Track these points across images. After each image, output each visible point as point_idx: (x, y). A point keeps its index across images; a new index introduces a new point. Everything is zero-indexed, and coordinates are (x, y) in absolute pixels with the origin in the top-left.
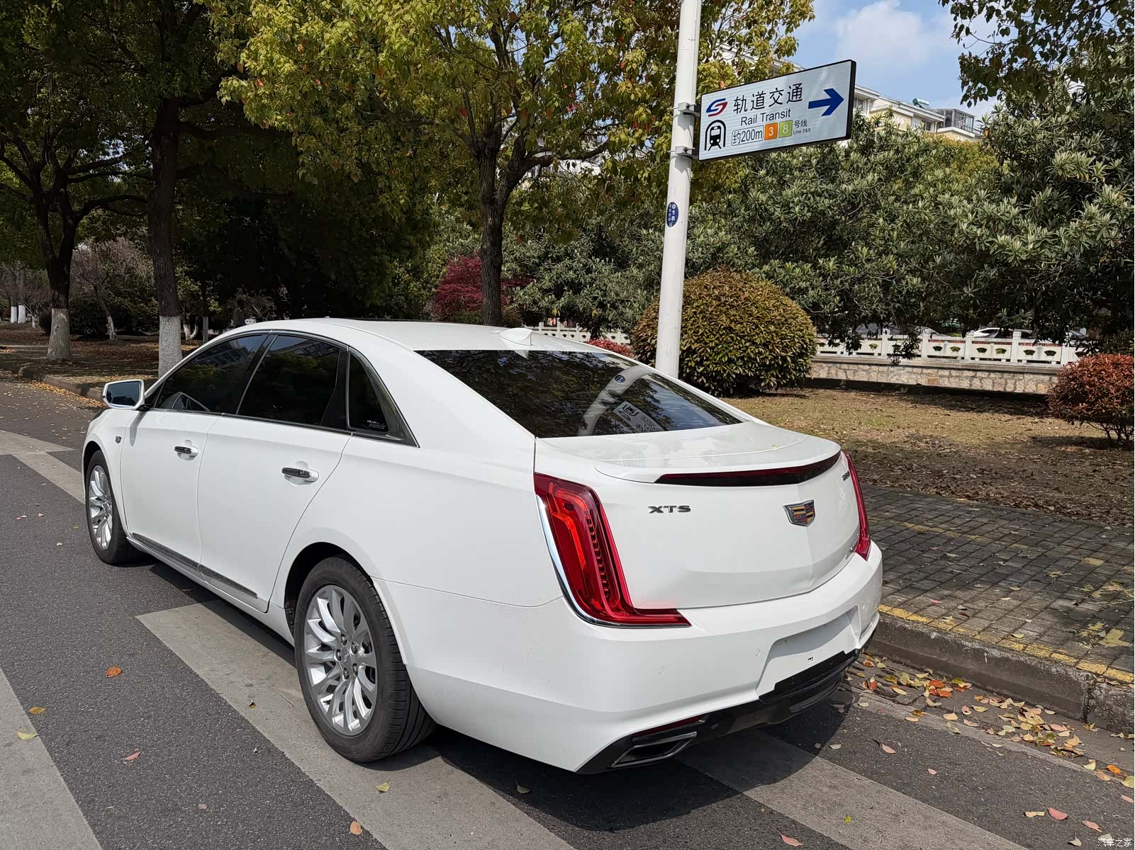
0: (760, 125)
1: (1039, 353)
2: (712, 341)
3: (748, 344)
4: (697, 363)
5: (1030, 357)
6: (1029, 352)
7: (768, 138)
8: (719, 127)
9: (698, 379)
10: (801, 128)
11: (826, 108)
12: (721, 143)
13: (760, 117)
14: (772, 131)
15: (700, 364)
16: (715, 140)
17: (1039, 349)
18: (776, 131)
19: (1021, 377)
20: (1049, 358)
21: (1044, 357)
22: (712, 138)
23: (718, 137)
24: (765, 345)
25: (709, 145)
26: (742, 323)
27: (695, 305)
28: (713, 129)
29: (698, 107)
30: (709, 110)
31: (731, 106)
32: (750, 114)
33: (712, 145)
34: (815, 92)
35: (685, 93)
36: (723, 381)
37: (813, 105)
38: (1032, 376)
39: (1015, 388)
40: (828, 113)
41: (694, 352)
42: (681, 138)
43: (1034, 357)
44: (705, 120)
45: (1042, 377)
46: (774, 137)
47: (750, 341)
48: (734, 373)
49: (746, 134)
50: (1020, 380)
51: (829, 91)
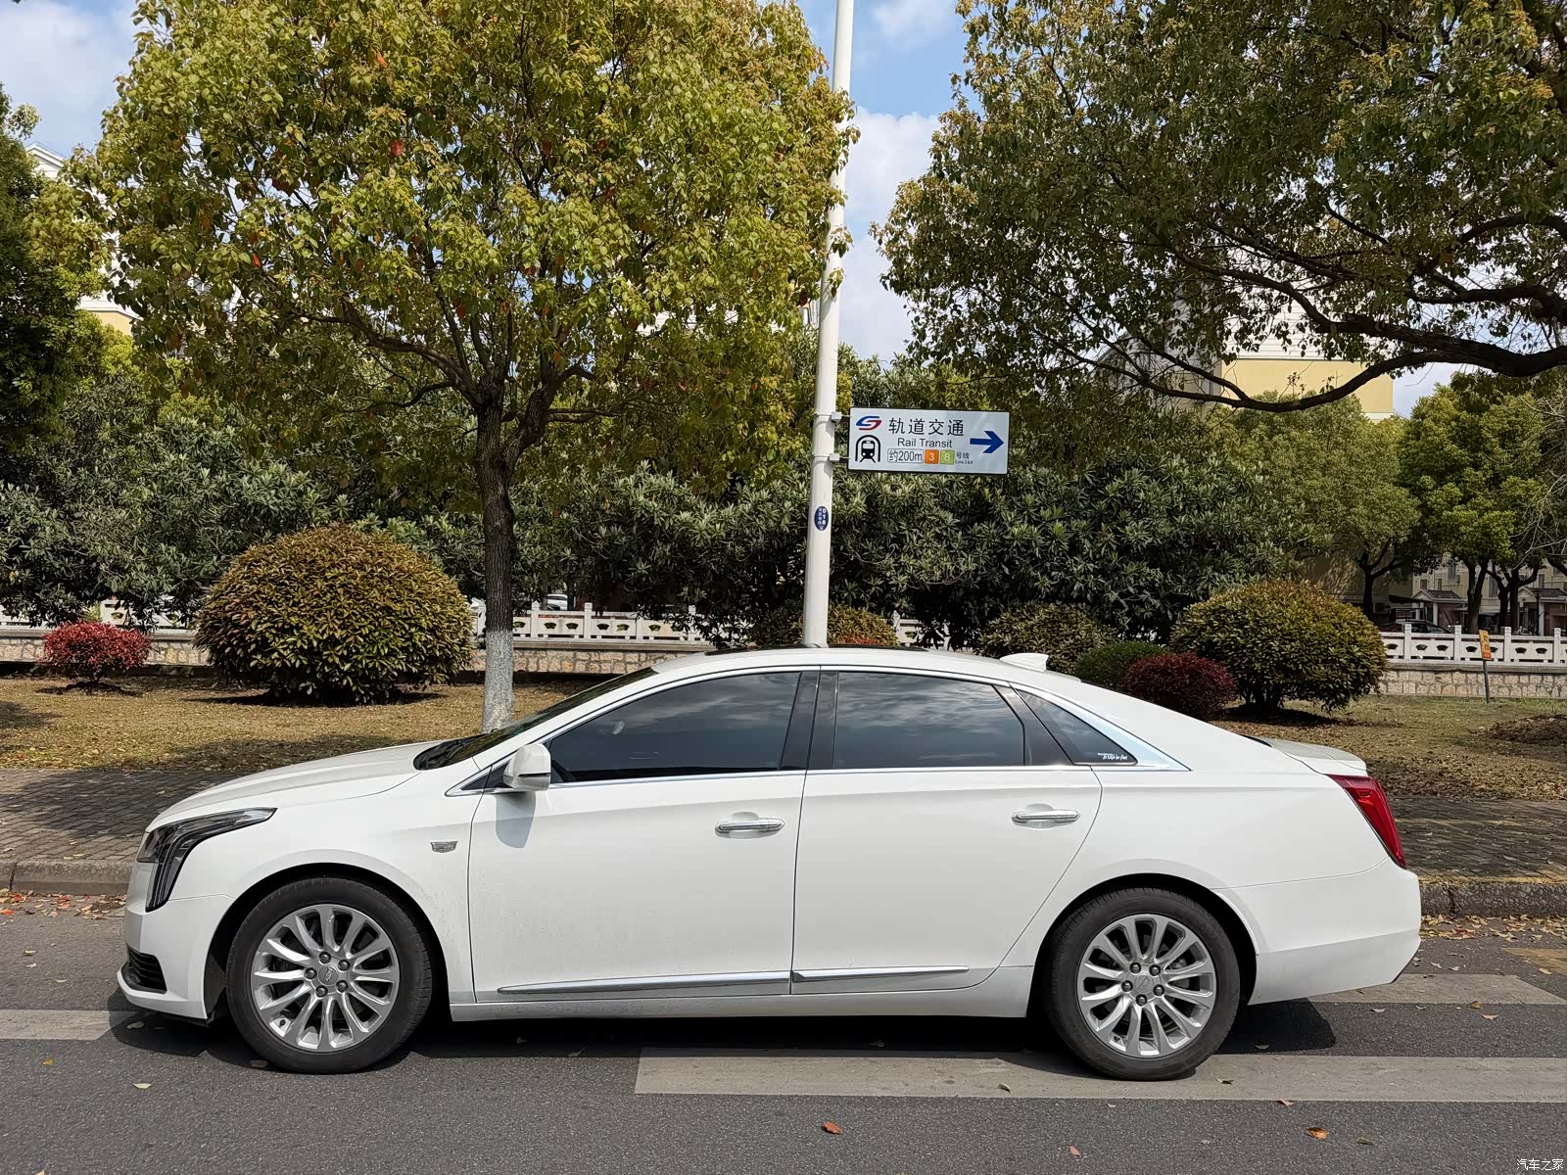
0: (920, 448)
1: (561, 626)
2: (364, 627)
3: (413, 630)
4: (342, 657)
5: (551, 631)
6: (551, 626)
7: (927, 462)
8: (872, 442)
9: (341, 680)
10: (962, 459)
11: (987, 447)
12: (876, 457)
13: (919, 442)
14: (933, 457)
15: (344, 659)
16: (868, 454)
17: (560, 621)
18: (937, 457)
19: (543, 654)
20: (571, 632)
21: (566, 631)
22: (863, 450)
23: (873, 451)
24: (432, 631)
25: (860, 457)
26: (402, 602)
27: (328, 575)
28: (864, 442)
29: (845, 421)
30: (859, 423)
31: (885, 425)
32: (908, 437)
33: (865, 457)
34: (975, 428)
35: (827, 405)
36: (378, 681)
37: (973, 441)
38: (555, 653)
39: (538, 667)
40: (989, 451)
41: (336, 642)
42: (825, 445)
43: (556, 631)
44: (855, 433)
45: (566, 653)
46: (936, 462)
47: (415, 625)
48: (395, 670)
49: (903, 454)
50: (543, 658)
51: (990, 433)
